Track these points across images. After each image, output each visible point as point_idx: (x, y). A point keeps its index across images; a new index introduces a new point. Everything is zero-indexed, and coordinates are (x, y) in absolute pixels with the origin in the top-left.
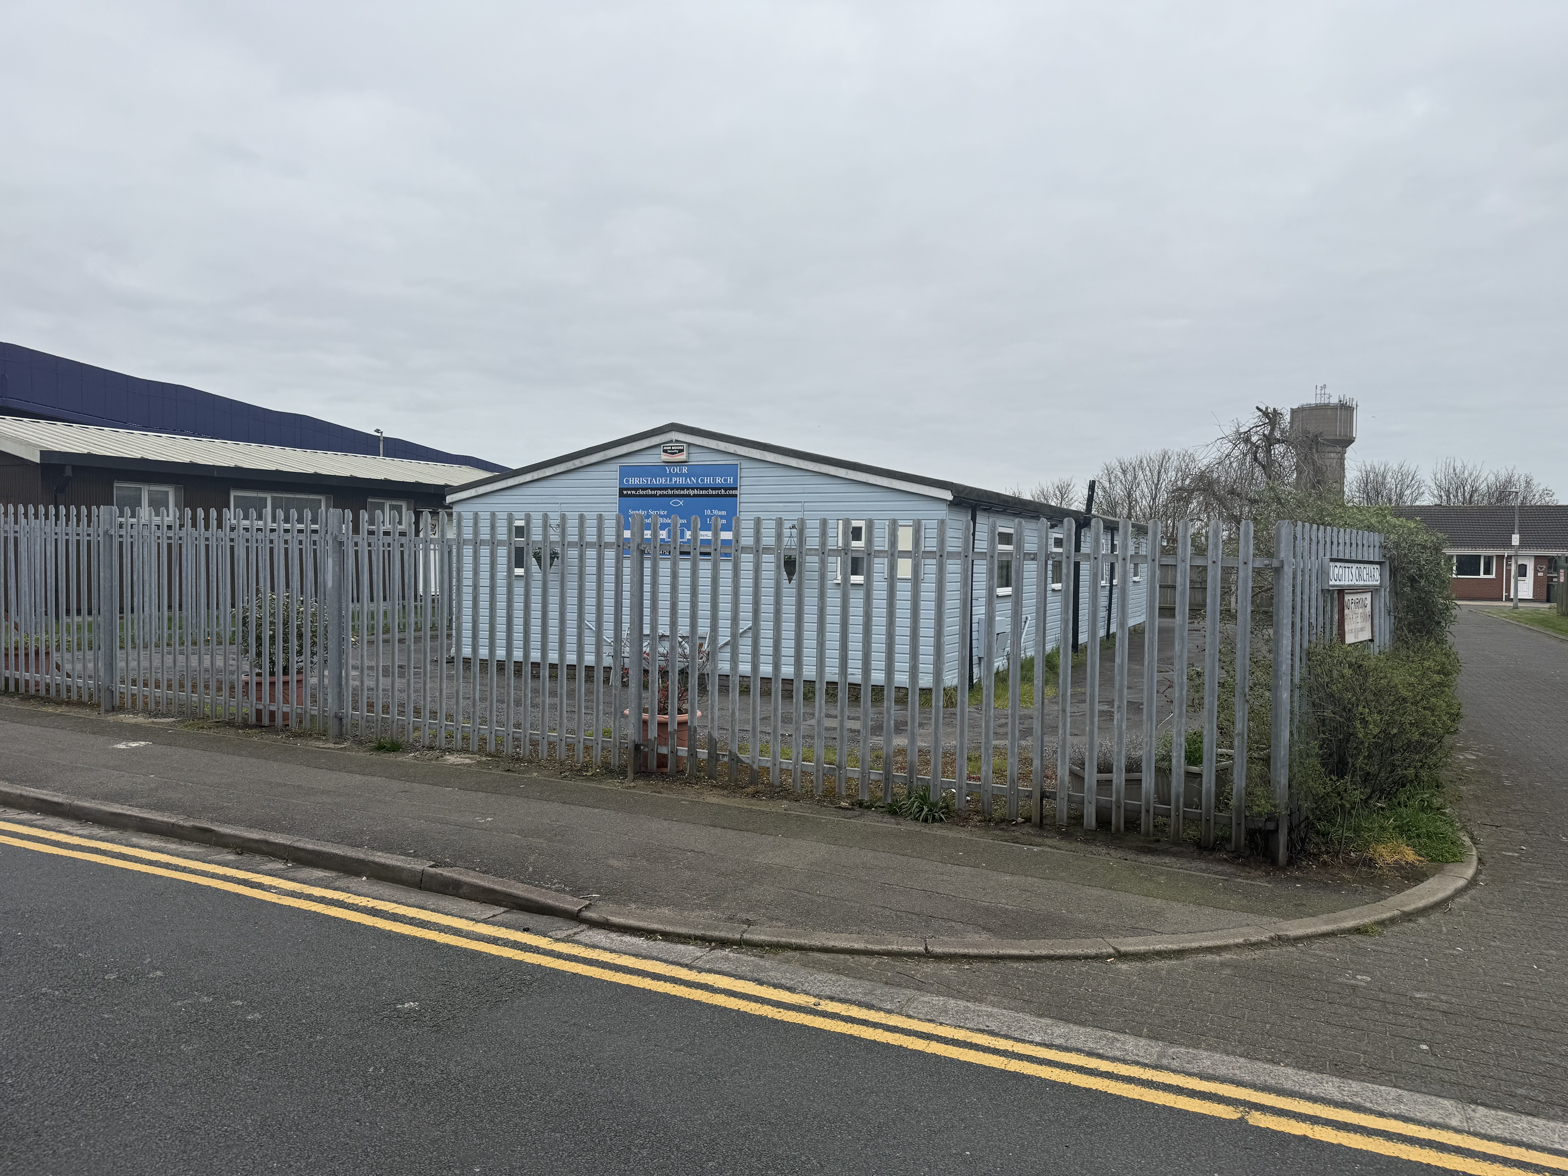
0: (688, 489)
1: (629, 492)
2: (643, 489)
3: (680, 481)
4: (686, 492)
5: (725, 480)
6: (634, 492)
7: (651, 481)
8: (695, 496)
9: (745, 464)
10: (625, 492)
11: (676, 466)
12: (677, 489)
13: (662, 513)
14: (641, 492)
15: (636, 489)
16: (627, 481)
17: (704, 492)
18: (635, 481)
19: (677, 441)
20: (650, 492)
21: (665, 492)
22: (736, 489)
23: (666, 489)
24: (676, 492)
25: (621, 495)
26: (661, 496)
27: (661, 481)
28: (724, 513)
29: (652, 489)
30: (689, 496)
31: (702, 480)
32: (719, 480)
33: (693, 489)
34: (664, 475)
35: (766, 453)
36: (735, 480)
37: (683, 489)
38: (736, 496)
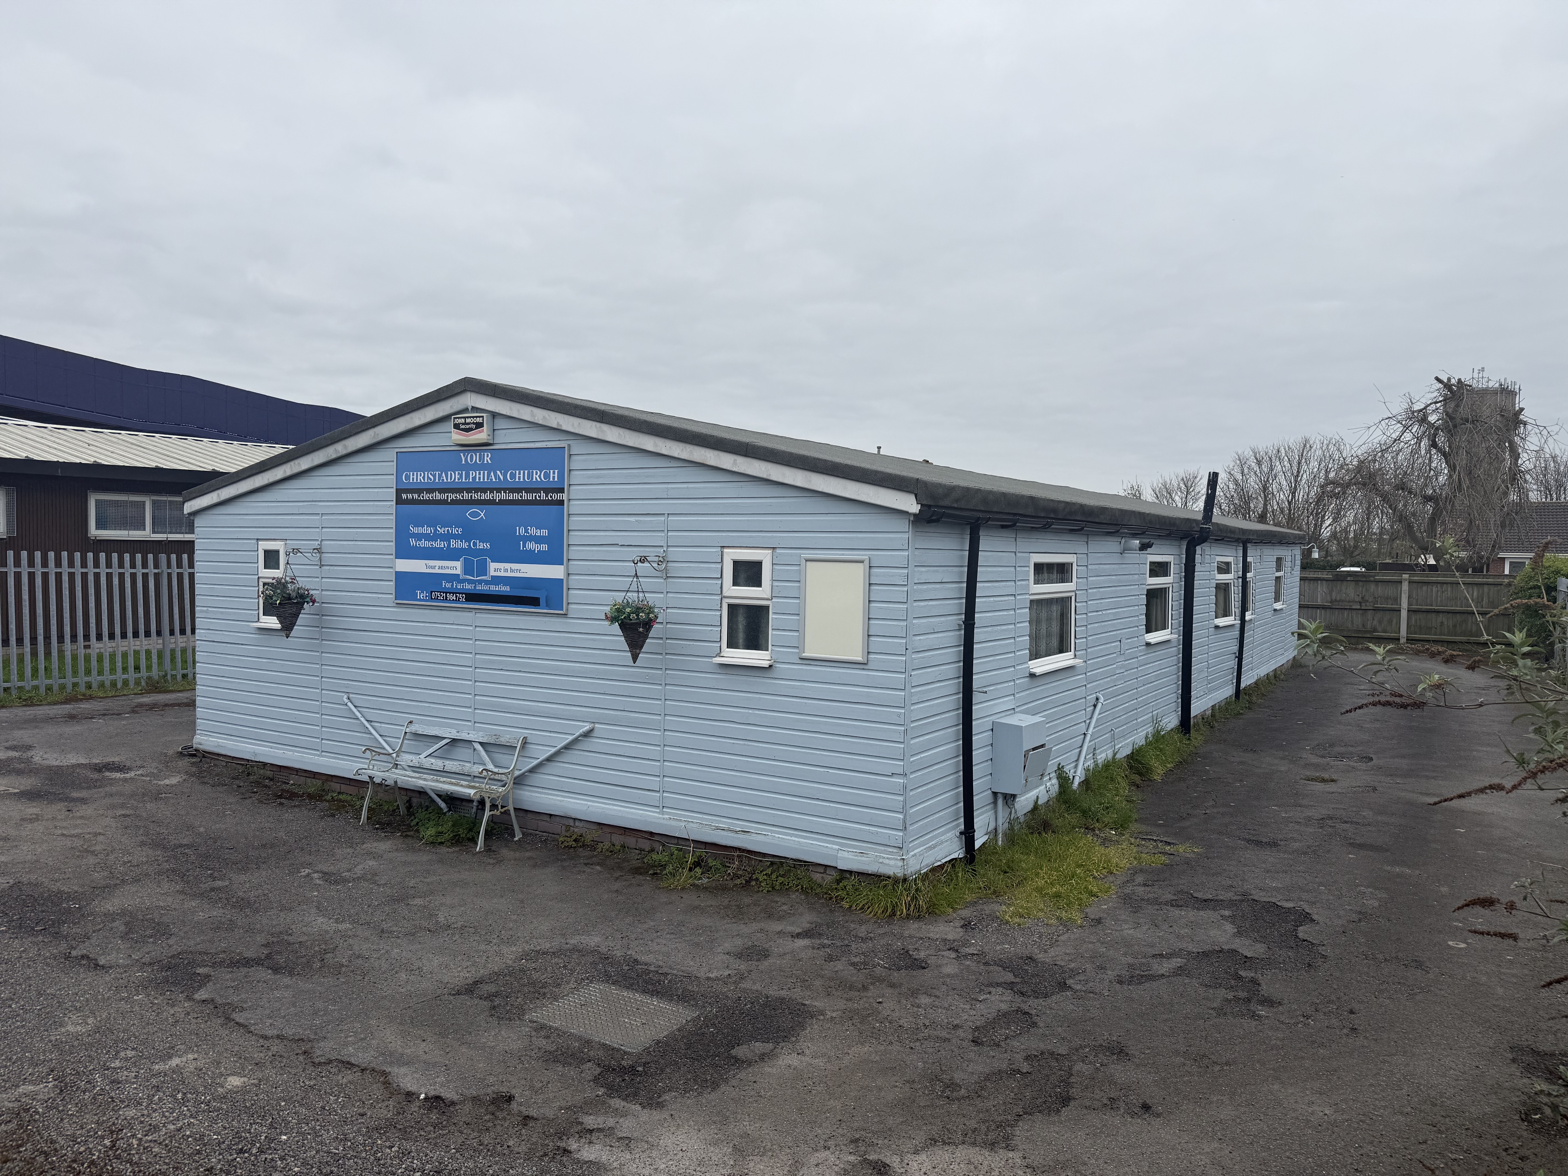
0: (492, 490)
1: (410, 496)
2: (430, 491)
3: (480, 477)
4: (488, 496)
5: (547, 476)
6: (416, 496)
7: (440, 476)
8: (502, 502)
9: (577, 448)
10: (404, 496)
11: (475, 451)
12: (477, 490)
13: (455, 531)
14: (426, 496)
15: (419, 491)
16: (407, 477)
17: (516, 496)
18: (418, 478)
19: (475, 409)
20: (438, 496)
21: (459, 497)
22: (562, 490)
23: (460, 491)
24: (476, 496)
25: (399, 501)
26: (454, 502)
27: (453, 477)
28: (544, 532)
29: (442, 491)
30: (492, 502)
31: (513, 476)
32: (537, 476)
33: (499, 490)
34: (458, 466)
35: (605, 427)
36: (561, 476)
37: (484, 490)
38: (561, 503)
